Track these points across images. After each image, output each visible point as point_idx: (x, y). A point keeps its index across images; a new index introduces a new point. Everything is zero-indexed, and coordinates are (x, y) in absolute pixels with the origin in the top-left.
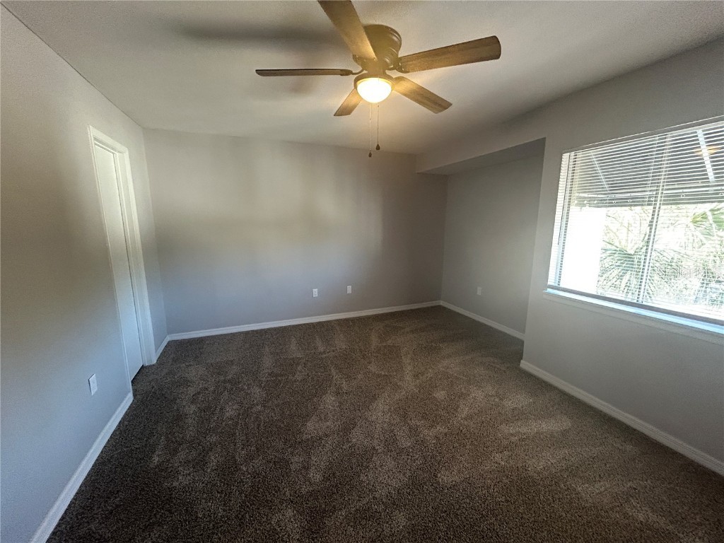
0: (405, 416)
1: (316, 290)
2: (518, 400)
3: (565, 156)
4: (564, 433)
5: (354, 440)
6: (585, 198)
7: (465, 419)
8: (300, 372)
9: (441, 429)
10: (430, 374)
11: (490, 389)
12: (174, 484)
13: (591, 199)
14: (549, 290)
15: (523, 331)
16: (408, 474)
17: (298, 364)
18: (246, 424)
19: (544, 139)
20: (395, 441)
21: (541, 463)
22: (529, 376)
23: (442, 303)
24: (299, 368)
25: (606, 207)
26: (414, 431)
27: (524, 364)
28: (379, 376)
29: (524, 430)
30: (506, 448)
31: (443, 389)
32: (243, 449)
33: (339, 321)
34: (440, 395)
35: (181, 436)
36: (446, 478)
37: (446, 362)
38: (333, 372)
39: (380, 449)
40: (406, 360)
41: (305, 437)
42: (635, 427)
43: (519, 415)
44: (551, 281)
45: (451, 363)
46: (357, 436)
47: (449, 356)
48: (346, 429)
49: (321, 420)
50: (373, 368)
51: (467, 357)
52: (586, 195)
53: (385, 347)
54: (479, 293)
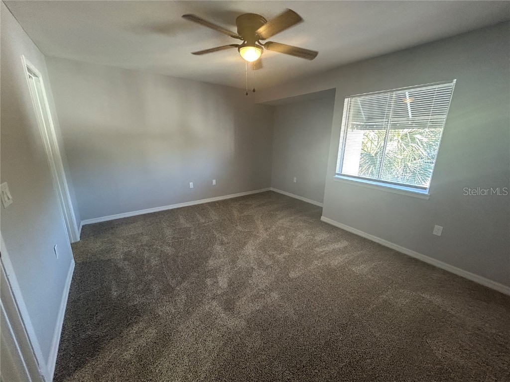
0: (265, 251)
1: (192, 183)
2: (322, 236)
3: (346, 100)
4: (345, 248)
5: (240, 266)
6: (355, 124)
7: (298, 247)
8: (193, 235)
9: (286, 254)
10: (274, 228)
11: (307, 232)
12: (135, 303)
13: (357, 125)
14: (336, 176)
15: (322, 202)
16: (274, 276)
17: (191, 231)
18: (168, 267)
19: (335, 89)
20: (263, 263)
21: (337, 261)
22: (326, 224)
23: (272, 189)
24: (192, 233)
25: (364, 130)
26: (272, 257)
27: (323, 219)
28: (244, 232)
29: (326, 249)
30: (320, 258)
31: (283, 235)
32: (172, 280)
33: (208, 203)
34: (282, 238)
35: (126, 279)
36: (292, 275)
37: (281, 221)
38: (215, 233)
39: (256, 267)
40: (258, 222)
41: (210, 268)
42: (375, 241)
43: (324, 243)
44: (337, 172)
45: (283, 221)
46: (241, 263)
47: (282, 218)
48: (233, 261)
49: (216, 258)
50: (239, 228)
51: (292, 218)
52: (355, 123)
53: (243, 216)
54: (295, 181)
